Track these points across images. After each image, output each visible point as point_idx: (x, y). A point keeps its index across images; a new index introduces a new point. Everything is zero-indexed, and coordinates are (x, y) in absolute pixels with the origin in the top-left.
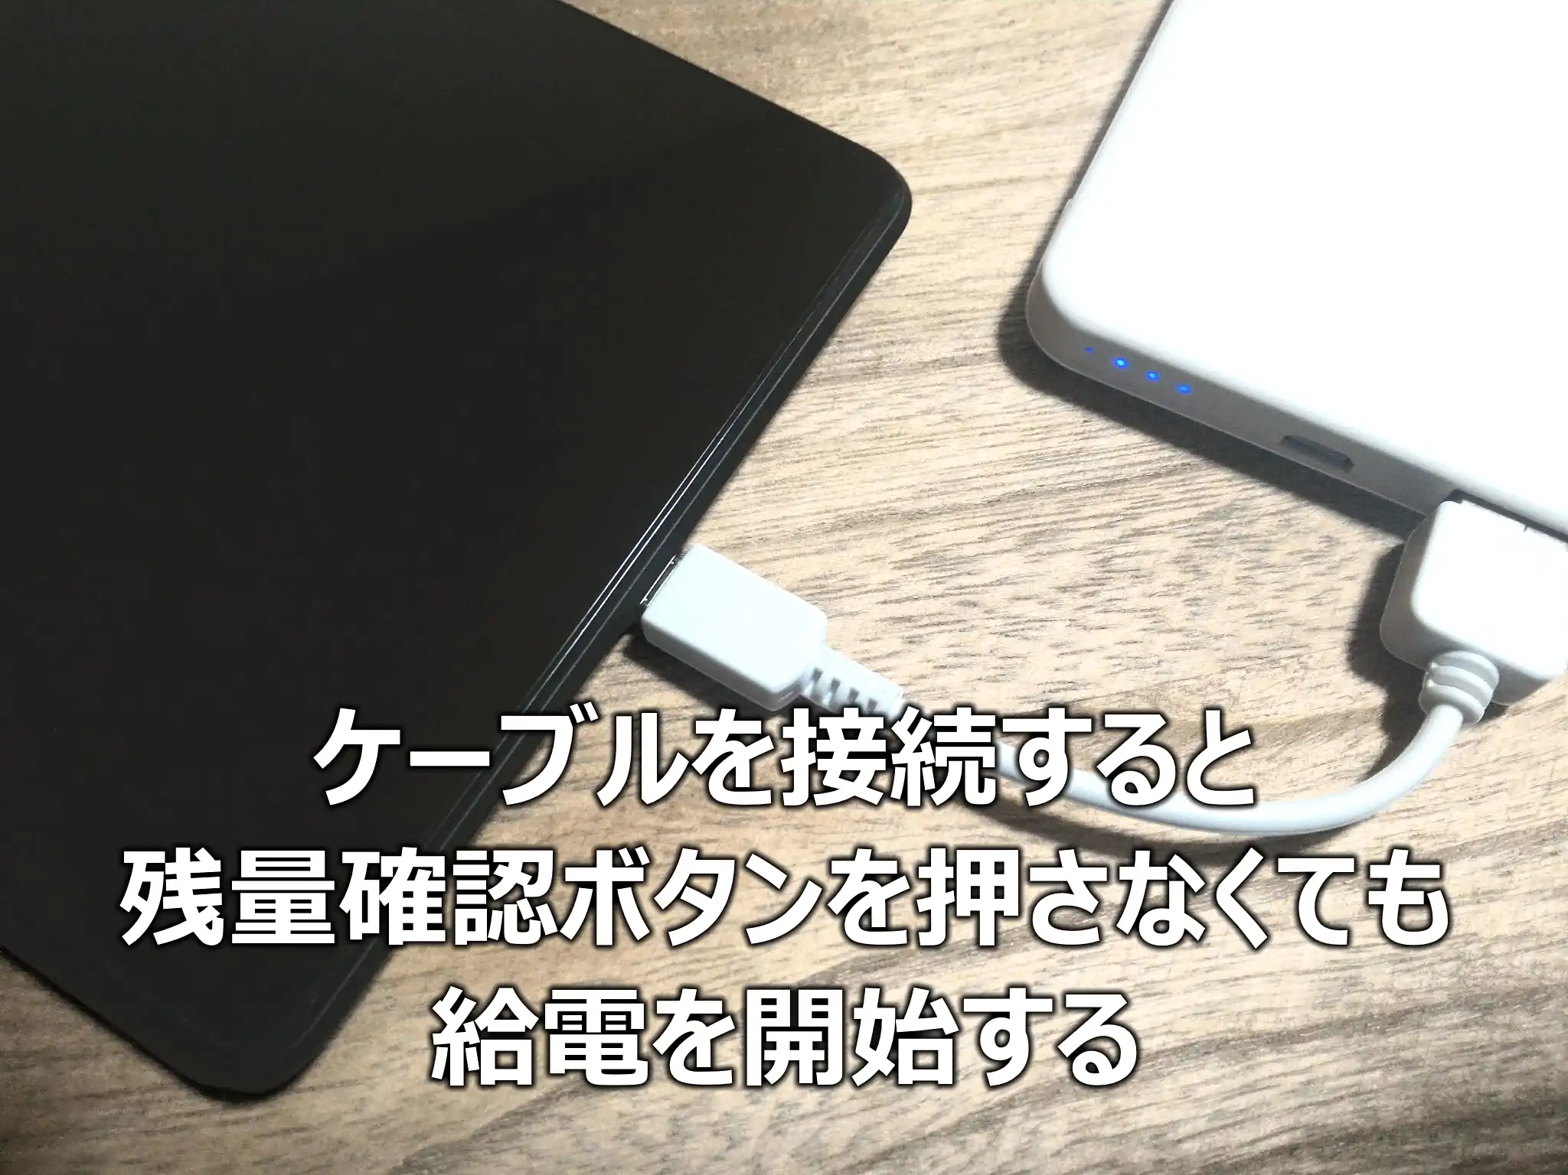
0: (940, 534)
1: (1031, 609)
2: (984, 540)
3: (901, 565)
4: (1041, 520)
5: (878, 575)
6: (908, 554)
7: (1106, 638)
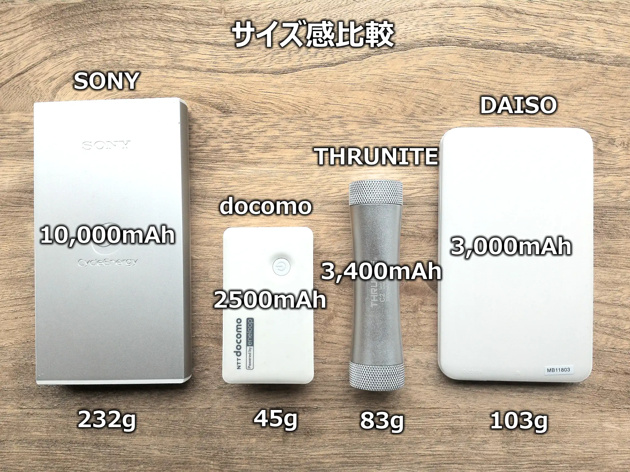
0: (237, 156)
1: (224, 135)
2: (229, 153)
3: (248, 151)
4: (215, 154)
5: (252, 150)
6: (246, 153)
7: (211, 125)
